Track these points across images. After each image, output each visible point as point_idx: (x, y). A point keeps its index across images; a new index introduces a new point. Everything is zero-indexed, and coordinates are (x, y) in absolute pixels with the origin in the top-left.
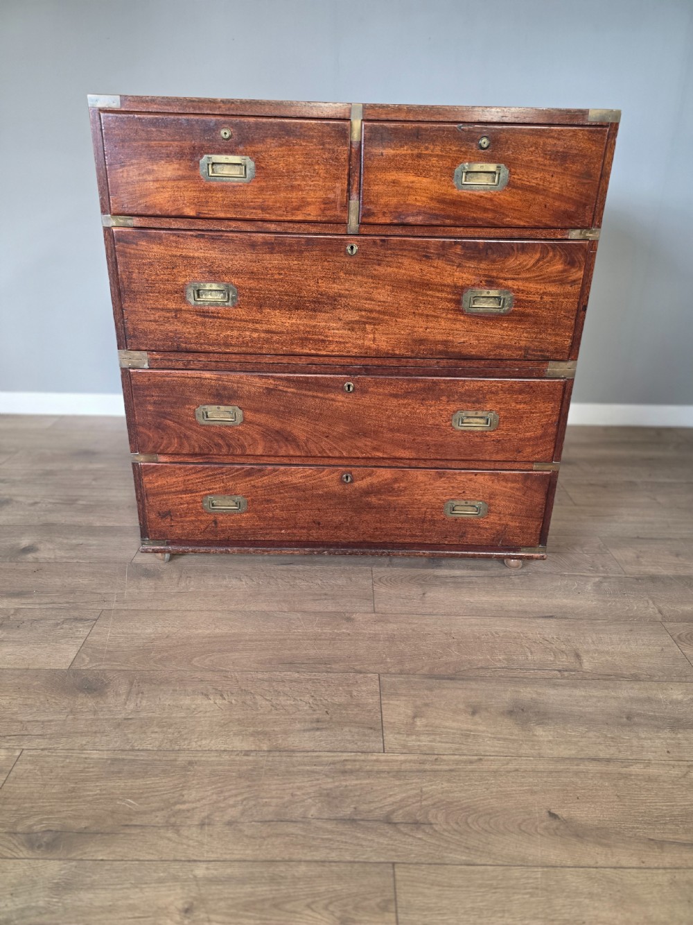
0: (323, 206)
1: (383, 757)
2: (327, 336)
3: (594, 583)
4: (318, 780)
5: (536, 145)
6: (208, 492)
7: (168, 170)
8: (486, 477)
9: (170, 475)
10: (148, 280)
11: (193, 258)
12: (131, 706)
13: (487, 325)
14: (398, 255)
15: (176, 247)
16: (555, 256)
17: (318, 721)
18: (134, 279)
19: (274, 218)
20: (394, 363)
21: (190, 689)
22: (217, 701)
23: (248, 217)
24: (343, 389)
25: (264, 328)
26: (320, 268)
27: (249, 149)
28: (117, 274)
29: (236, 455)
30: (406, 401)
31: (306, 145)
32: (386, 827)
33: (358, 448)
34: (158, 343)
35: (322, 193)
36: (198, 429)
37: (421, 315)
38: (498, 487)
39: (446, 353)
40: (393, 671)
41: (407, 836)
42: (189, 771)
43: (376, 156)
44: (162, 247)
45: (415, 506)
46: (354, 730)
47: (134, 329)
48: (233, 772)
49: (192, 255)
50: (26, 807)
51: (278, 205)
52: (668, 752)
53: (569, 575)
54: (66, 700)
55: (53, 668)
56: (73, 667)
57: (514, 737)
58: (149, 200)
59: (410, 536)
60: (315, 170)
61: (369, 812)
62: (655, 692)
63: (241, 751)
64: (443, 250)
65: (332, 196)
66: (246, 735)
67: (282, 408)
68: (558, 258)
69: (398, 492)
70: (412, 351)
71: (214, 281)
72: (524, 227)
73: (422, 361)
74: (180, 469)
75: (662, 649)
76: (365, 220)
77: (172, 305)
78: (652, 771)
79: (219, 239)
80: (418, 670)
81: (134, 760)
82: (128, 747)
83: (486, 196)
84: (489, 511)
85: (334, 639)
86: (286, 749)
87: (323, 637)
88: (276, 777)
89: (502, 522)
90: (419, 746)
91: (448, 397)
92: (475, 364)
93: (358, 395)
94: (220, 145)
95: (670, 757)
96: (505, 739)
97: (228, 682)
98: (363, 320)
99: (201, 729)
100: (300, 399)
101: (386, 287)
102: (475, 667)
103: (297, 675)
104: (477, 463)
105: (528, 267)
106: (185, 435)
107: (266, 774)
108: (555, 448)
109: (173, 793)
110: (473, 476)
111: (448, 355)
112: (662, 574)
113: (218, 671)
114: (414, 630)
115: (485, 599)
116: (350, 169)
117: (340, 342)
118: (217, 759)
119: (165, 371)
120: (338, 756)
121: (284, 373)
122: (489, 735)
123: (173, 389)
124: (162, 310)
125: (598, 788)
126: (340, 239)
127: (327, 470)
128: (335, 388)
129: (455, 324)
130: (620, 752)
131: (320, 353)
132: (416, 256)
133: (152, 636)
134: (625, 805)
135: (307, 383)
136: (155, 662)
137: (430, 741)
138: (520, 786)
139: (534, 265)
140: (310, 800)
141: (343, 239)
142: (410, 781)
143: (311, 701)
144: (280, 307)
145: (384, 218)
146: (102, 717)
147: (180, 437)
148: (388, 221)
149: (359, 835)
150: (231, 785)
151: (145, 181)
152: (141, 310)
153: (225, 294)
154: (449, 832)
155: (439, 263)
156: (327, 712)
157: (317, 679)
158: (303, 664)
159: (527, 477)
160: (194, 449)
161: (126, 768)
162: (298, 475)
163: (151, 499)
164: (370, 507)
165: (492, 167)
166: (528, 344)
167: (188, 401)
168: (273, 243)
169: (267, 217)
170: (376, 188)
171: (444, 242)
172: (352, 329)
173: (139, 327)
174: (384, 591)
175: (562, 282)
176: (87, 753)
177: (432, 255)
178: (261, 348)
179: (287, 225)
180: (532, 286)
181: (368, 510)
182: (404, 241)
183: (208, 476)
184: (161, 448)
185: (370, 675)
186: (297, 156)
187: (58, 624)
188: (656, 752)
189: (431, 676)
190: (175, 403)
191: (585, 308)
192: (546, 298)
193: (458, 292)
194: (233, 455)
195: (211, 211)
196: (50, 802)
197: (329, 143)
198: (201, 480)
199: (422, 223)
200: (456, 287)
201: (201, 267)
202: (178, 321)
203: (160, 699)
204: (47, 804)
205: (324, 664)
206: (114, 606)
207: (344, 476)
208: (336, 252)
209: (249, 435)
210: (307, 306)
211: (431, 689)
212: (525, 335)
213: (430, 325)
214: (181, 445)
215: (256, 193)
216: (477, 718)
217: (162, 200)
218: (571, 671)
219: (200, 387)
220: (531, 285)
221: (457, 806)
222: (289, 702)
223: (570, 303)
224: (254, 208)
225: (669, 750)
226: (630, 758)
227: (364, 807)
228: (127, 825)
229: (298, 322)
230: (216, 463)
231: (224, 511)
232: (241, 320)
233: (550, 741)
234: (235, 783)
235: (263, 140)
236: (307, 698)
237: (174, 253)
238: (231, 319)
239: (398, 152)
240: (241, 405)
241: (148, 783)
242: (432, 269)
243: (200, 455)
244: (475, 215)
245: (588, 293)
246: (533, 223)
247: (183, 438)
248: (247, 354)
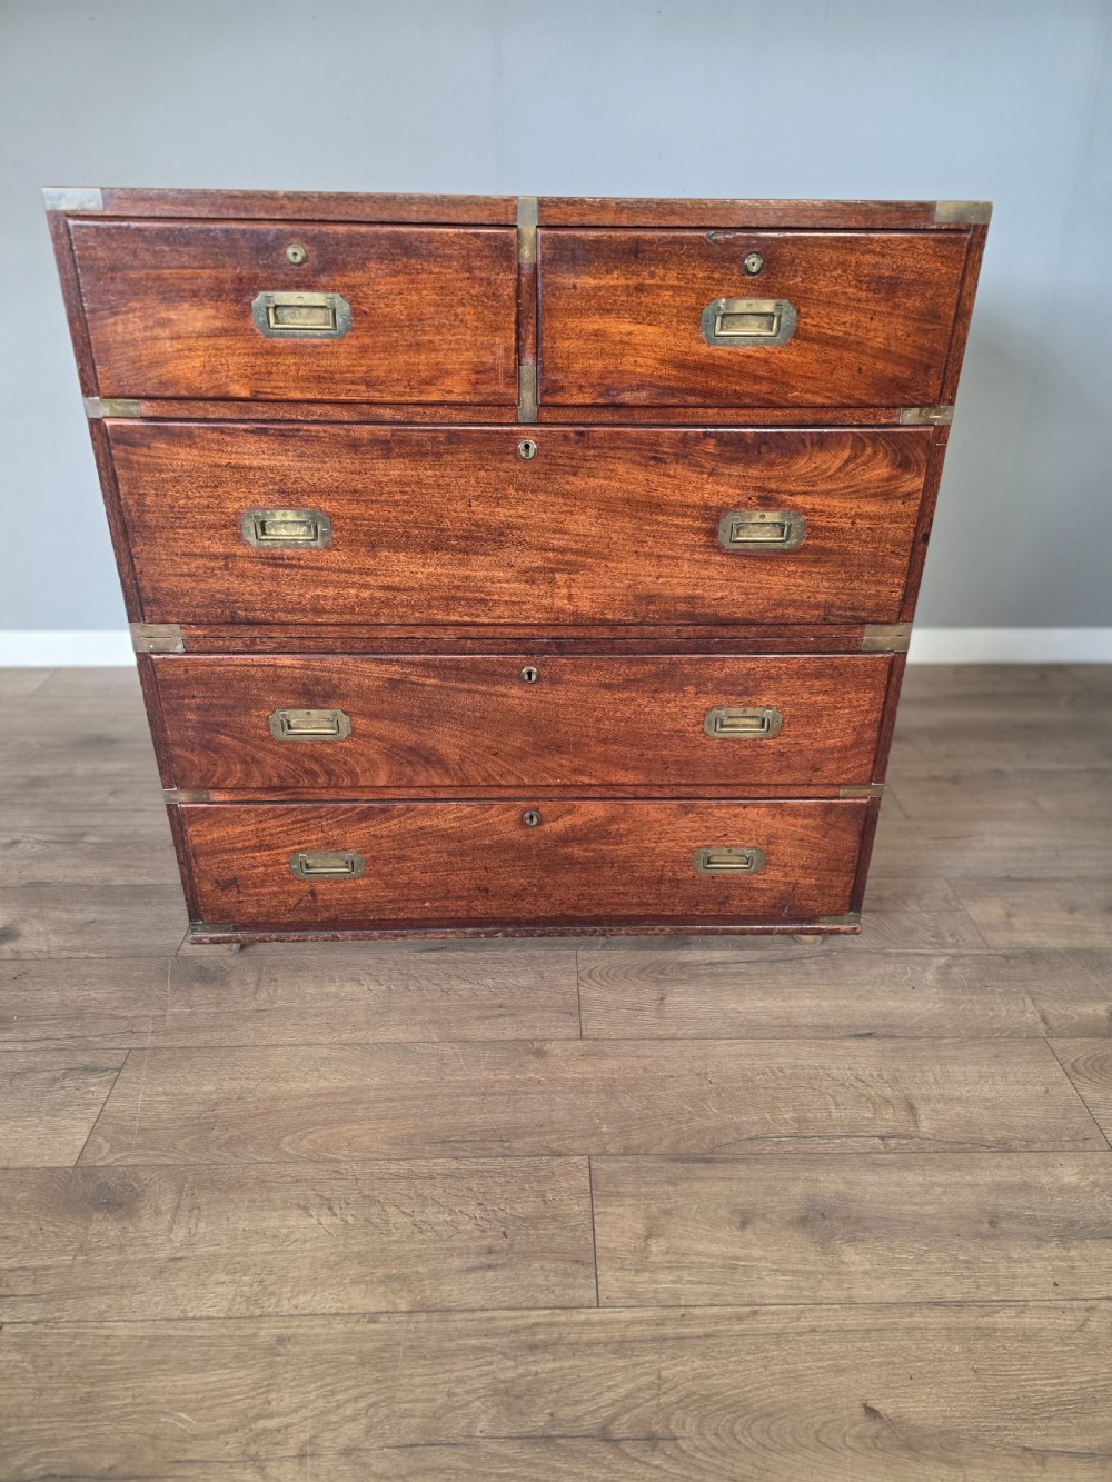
0: (474, 376)
1: (595, 1315)
2: (489, 594)
3: (938, 968)
4: (491, 1364)
5: (844, 265)
6: (298, 847)
7: (196, 318)
8: (763, 810)
9: (232, 823)
10: (172, 507)
11: (251, 468)
12: (180, 1234)
13: (761, 569)
14: (607, 457)
15: (219, 450)
16: (875, 453)
17: (490, 1251)
18: (148, 505)
19: (388, 398)
20: (606, 633)
21: (277, 1197)
22: (323, 1220)
23: (343, 397)
24: (520, 677)
25: (380, 583)
26: (472, 481)
27: (339, 280)
28: (119, 498)
29: (342, 788)
30: (626, 695)
31: (439, 273)
32: (602, 1448)
33: (548, 770)
34: (198, 610)
35: (471, 354)
36: (275, 748)
37: (649, 555)
38: (781, 825)
39: (692, 616)
40: (613, 1151)
41: (636, 1464)
42: (278, 1356)
43: (564, 289)
44: (194, 452)
45: (646, 859)
46: (549, 1266)
47: (154, 589)
48: (352, 1354)
49: (247, 463)
50: (11, 1434)
51: (395, 376)
52: (1055, 1284)
53: (898, 955)
54: (72, 1227)
55: (48, 1165)
56: (82, 1163)
57: (808, 1268)
58: (167, 371)
59: (638, 905)
60: (456, 315)
61: (574, 1421)
62: (1035, 1171)
63: (364, 1315)
64: (685, 447)
65: (488, 359)
66: (372, 1282)
67: (416, 711)
68: (880, 456)
69: (619, 838)
70: (635, 615)
71: (290, 507)
72: (823, 406)
73: (652, 628)
74: (248, 812)
75: (1047, 1091)
76: (548, 399)
77: (217, 548)
78: (1030, 1320)
79: (294, 436)
80: (653, 1147)
81: (188, 1338)
82: (177, 1314)
83: (757, 355)
84: (768, 863)
85: (515, 1092)
86: (438, 1306)
87: (496, 1089)
88: (422, 1362)
89: (789, 880)
90: (655, 1291)
91: (697, 687)
92: (743, 631)
93: (545, 685)
94: (286, 275)
95: (1058, 1294)
96: (794, 1272)
97: (342, 1183)
98: (551, 566)
99: (297, 1274)
100: (448, 695)
101: (588, 510)
102: (745, 1136)
103: (454, 1164)
104: (747, 789)
105: (830, 472)
106: (253, 758)
107: (405, 1356)
108: (875, 762)
109: (253, 1398)
110: (740, 810)
111: (694, 620)
112: (1047, 946)
113: (324, 1161)
114: (645, 1070)
115: (761, 1004)
116: (519, 313)
117: (513, 603)
118: (324, 1331)
119: (213, 657)
120: (522, 1317)
121: (419, 653)
122: (769, 1265)
123: (228, 685)
124: (202, 556)
125: (943, 1357)
126: (507, 433)
127: (498, 806)
128: (505, 676)
129: (706, 569)
130: (978, 1287)
131: (477, 620)
132: (638, 459)
133: (214, 1097)
134: (986, 1387)
135: (458, 669)
136: (219, 1147)
137: (673, 1282)
138: (819, 1360)
139: (839, 470)
140: (477, 1404)
141: (512, 433)
142: (641, 1360)
143: (478, 1213)
144: (406, 548)
145: (581, 396)
146: (132, 1257)
147: (246, 762)
148: (588, 401)
149: (558, 1465)
150: (348, 1379)
151: (156, 338)
152: (163, 557)
153: (309, 527)
154: (704, 1451)
155: (678, 469)
156: (504, 1233)
157: (488, 1171)
158: (464, 1142)
159: (828, 809)
160: (271, 780)
161: (174, 1353)
162: (449, 817)
163: (202, 861)
164: (571, 861)
165: (767, 306)
166: (830, 599)
167: (256, 703)
168: (388, 442)
169: (376, 396)
170: (567, 343)
171: (686, 433)
172: (532, 582)
173: (164, 585)
174: (597, 995)
175: (888, 496)
176: (109, 1328)
177: (665, 456)
178: (377, 615)
179: (412, 409)
180: (837, 504)
181: (567, 866)
182: (617, 433)
183: (294, 823)
184: (215, 780)
185: (575, 1159)
186: (425, 292)
187: (55, 1080)
188: (1035, 1285)
189: (675, 1157)
190: (234, 707)
191: (926, 538)
192: (862, 524)
193: (712, 518)
194: (336, 787)
195: (276, 387)
196: (51, 1422)
197: (480, 268)
198: (285, 829)
199: (647, 403)
200: (706, 507)
201: (265, 485)
202: (231, 574)
203: (228, 1218)
204: (46, 1426)
205: (497, 1140)
206: (149, 1041)
207: (527, 815)
208: (500, 453)
209: (362, 754)
210: (453, 546)
211: (674, 1183)
212: (826, 584)
213: (665, 571)
214: (248, 774)
215: (355, 356)
216: (749, 1234)
217: (190, 370)
218: (901, 1137)
219: (274, 679)
220: (836, 502)
221: (716, 1402)
222: (441, 1216)
223: (902, 531)
224: (353, 383)
225: (1057, 1280)
226: (995, 1298)
227: (567, 1412)
228: (178, 1462)
229: (439, 570)
230: (309, 801)
231: (327, 876)
232: (341, 571)
233: (866, 1273)
234: (353, 1374)
235: (362, 266)
236: (471, 1208)
237: (217, 461)
238: (322, 569)
239: (602, 282)
240: (346, 708)
241: (211, 1380)
242: (667, 479)
243: (281, 788)
244: (738, 388)
245: (932, 512)
246: (838, 400)
247: (249, 762)
248: (354, 624)
